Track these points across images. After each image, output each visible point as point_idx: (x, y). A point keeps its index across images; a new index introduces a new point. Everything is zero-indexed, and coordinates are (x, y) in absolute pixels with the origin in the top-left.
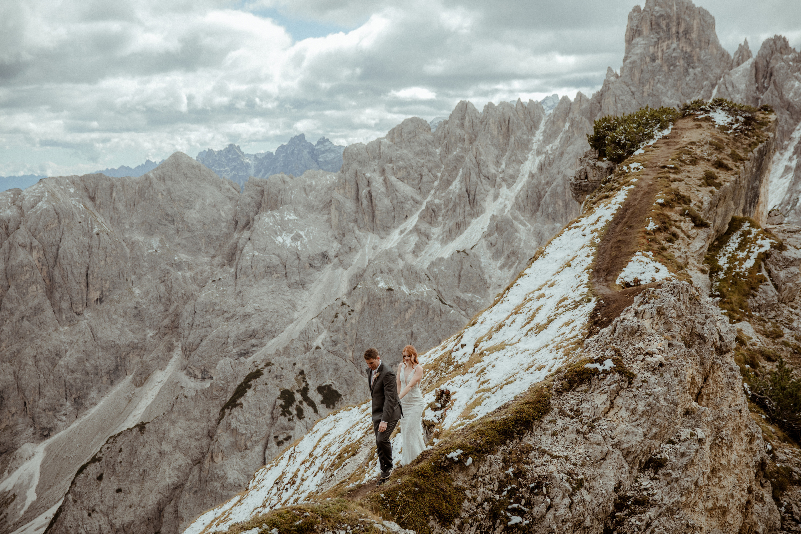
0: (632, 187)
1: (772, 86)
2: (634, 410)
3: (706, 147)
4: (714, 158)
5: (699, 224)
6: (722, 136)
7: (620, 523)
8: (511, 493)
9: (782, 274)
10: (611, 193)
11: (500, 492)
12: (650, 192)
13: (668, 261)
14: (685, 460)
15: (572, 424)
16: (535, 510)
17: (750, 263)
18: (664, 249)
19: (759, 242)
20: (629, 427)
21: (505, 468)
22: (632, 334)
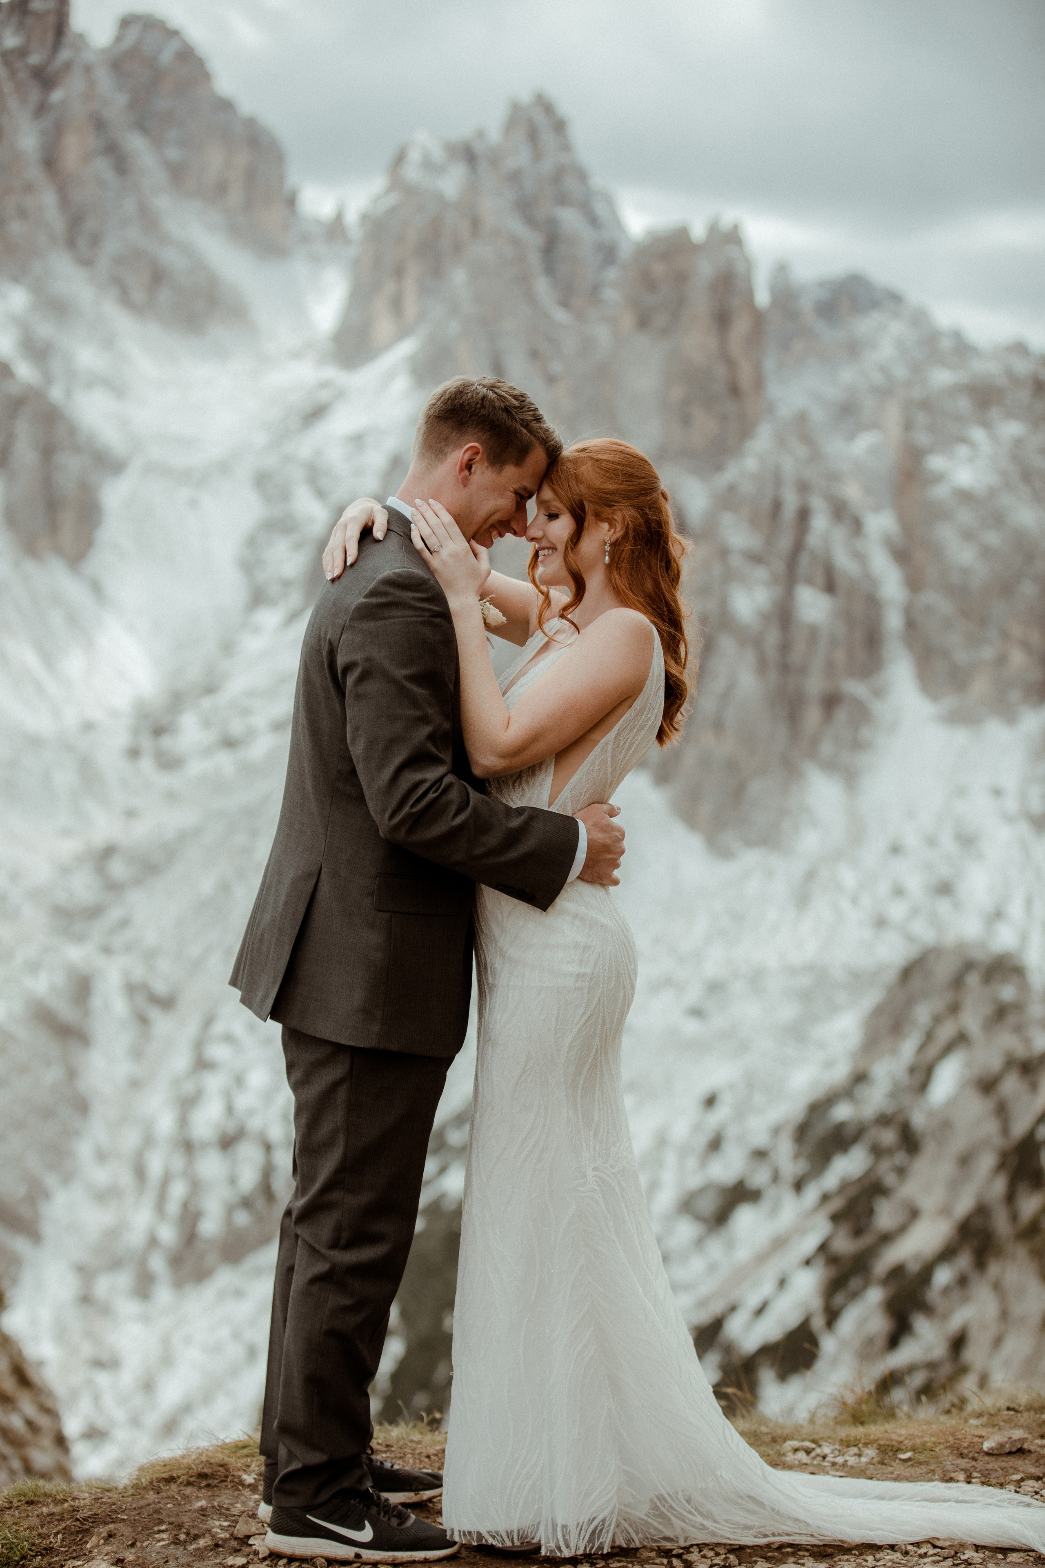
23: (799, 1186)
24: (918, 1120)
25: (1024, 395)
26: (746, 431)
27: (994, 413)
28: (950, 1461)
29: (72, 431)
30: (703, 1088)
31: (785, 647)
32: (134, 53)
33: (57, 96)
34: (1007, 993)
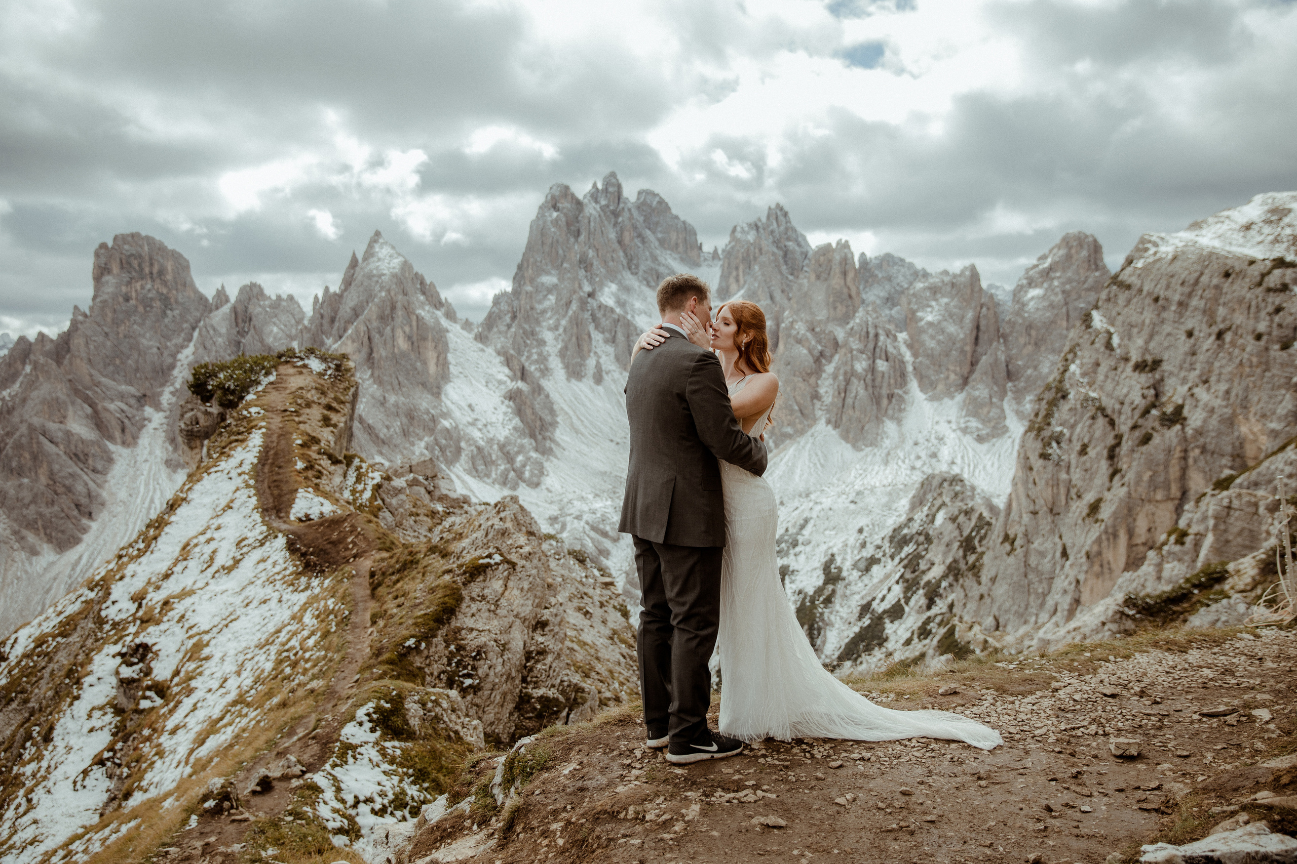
0: (264, 430)
1: (252, 331)
2: (522, 589)
3: (313, 392)
4: (324, 401)
5: (335, 462)
6: (322, 382)
7: (531, 670)
8: (458, 664)
9: (394, 502)
10: (240, 437)
11: (449, 664)
12: (284, 435)
13: (326, 495)
14: (559, 618)
15: (483, 606)
16: (480, 672)
17: (367, 494)
18: (317, 485)
19: (370, 475)
20: (522, 602)
21: (447, 646)
22: (503, 534)
23: (892, 557)
24: (931, 532)
25: (948, 289)
26: (855, 312)
27: (939, 296)
28: (926, 699)
29: (636, 328)
30: (857, 527)
31: (873, 380)
32: (644, 203)
33: (620, 219)
34: (958, 488)
